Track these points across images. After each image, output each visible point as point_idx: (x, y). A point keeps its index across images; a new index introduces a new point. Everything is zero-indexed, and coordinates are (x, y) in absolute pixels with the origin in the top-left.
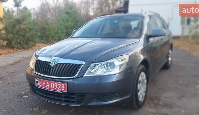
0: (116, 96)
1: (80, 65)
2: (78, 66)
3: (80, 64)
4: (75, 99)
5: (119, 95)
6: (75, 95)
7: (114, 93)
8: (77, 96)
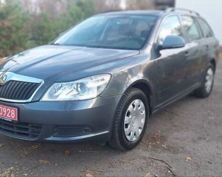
0: (86, 130)
1: (37, 85)
2: (34, 86)
3: (38, 83)
4: (30, 131)
5: (90, 129)
6: (30, 125)
7: (83, 126)
8: (32, 127)
